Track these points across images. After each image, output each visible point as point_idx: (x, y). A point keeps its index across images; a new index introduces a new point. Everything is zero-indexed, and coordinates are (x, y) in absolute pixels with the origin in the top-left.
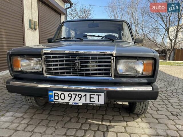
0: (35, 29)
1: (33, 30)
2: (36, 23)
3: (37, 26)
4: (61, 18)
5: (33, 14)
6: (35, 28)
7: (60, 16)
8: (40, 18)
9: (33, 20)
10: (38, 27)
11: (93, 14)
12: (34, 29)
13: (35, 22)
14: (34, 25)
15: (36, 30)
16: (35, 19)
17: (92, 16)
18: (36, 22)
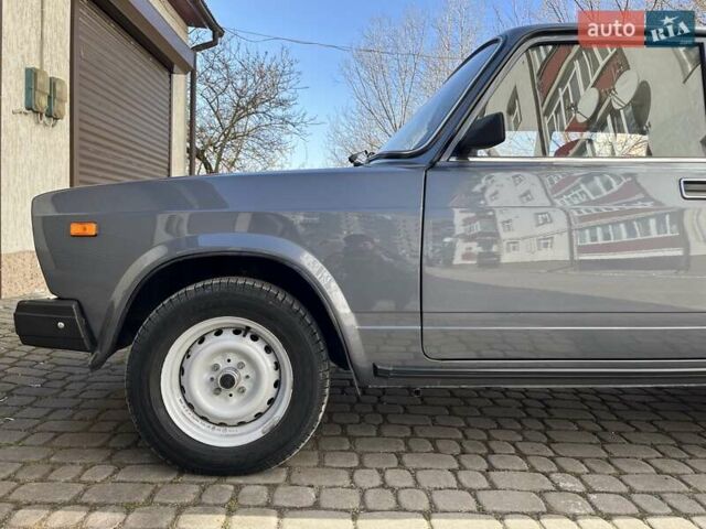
0: (52, 116)
1: (45, 118)
2: (58, 88)
3: (61, 101)
4: (171, 82)
5: (46, 45)
6: (54, 110)
7: (167, 73)
8: (81, 67)
9: (45, 73)
10: (67, 106)
11: (299, 86)
12: (49, 116)
13: (53, 83)
14: (49, 97)
15: (56, 119)
16: (55, 70)
17: (293, 91)
18: (62, 82)
